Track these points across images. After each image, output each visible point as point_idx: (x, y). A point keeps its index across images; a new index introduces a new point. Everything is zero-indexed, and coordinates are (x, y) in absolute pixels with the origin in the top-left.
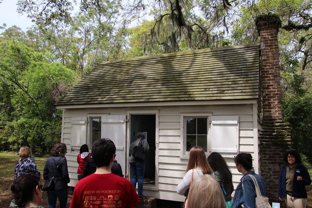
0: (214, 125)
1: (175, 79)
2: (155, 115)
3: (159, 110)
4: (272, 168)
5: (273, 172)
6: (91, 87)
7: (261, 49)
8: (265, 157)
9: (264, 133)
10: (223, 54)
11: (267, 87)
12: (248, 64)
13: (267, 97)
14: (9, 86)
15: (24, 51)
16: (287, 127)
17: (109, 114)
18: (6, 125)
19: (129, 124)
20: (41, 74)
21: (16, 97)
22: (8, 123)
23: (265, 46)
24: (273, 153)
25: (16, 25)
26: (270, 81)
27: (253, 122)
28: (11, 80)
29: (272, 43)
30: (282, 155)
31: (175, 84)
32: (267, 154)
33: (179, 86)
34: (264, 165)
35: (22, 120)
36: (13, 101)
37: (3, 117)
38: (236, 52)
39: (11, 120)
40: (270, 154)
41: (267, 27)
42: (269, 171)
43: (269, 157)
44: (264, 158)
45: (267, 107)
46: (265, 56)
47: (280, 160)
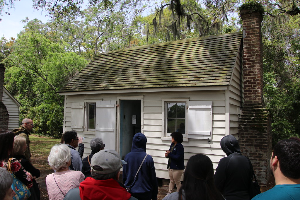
0: (190, 109)
1: (161, 67)
2: (140, 101)
3: (144, 96)
4: (249, 150)
5: (250, 154)
6: (89, 76)
7: (243, 37)
8: (243, 139)
9: (244, 117)
10: (208, 42)
11: (248, 73)
12: (228, 52)
13: (248, 83)
14: (31, 74)
15: (42, 43)
16: (265, 112)
17: (103, 99)
18: (29, 110)
19: (119, 109)
20: (58, 63)
21: (37, 84)
22: (31, 108)
23: (247, 35)
24: (250, 136)
25: (36, 18)
26: (251, 68)
27: (225, 107)
28: (32, 69)
29: (254, 31)
30: (259, 138)
31: (160, 72)
32: (244, 137)
33: (163, 74)
34: (242, 147)
35: (42, 106)
36: (34, 88)
37: (27, 103)
38: (220, 41)
39: (34, 105)
40: (247, 137)
41: (249, 16)
42: (246, 152)
43: (247, 140)
44: (242, 141)
45: (248, 92)
46: (247, 44)
47: (257, 143)
